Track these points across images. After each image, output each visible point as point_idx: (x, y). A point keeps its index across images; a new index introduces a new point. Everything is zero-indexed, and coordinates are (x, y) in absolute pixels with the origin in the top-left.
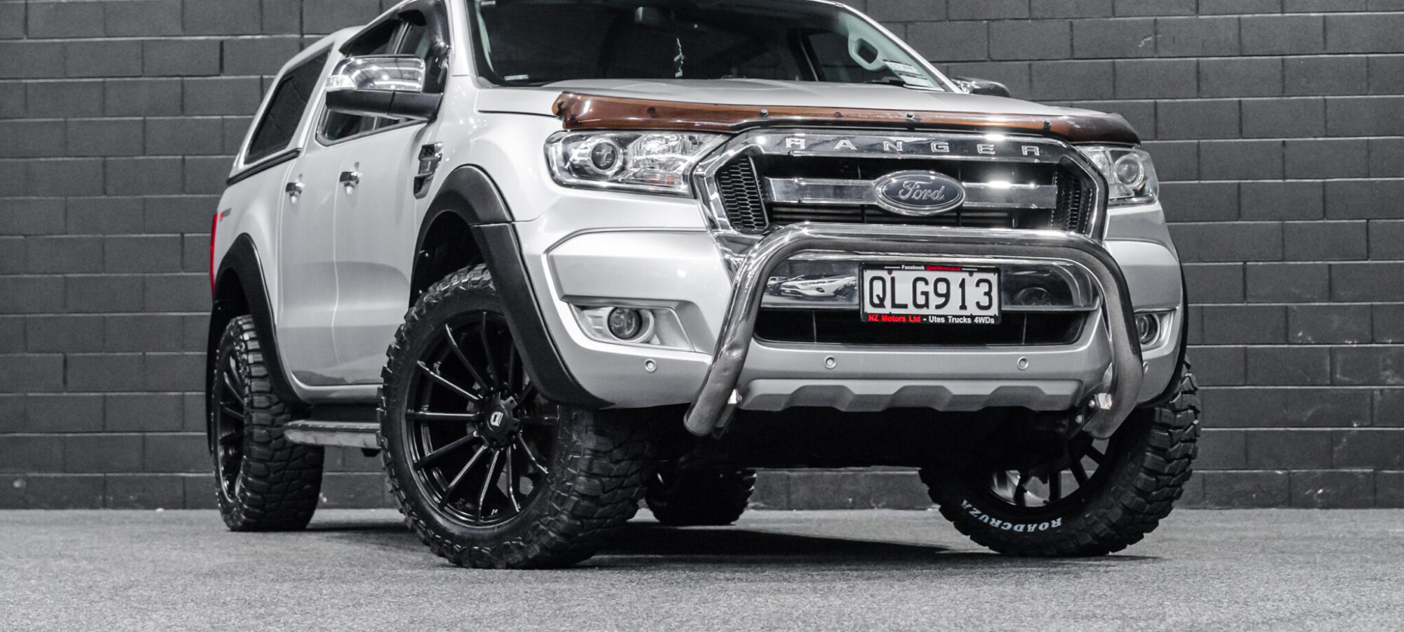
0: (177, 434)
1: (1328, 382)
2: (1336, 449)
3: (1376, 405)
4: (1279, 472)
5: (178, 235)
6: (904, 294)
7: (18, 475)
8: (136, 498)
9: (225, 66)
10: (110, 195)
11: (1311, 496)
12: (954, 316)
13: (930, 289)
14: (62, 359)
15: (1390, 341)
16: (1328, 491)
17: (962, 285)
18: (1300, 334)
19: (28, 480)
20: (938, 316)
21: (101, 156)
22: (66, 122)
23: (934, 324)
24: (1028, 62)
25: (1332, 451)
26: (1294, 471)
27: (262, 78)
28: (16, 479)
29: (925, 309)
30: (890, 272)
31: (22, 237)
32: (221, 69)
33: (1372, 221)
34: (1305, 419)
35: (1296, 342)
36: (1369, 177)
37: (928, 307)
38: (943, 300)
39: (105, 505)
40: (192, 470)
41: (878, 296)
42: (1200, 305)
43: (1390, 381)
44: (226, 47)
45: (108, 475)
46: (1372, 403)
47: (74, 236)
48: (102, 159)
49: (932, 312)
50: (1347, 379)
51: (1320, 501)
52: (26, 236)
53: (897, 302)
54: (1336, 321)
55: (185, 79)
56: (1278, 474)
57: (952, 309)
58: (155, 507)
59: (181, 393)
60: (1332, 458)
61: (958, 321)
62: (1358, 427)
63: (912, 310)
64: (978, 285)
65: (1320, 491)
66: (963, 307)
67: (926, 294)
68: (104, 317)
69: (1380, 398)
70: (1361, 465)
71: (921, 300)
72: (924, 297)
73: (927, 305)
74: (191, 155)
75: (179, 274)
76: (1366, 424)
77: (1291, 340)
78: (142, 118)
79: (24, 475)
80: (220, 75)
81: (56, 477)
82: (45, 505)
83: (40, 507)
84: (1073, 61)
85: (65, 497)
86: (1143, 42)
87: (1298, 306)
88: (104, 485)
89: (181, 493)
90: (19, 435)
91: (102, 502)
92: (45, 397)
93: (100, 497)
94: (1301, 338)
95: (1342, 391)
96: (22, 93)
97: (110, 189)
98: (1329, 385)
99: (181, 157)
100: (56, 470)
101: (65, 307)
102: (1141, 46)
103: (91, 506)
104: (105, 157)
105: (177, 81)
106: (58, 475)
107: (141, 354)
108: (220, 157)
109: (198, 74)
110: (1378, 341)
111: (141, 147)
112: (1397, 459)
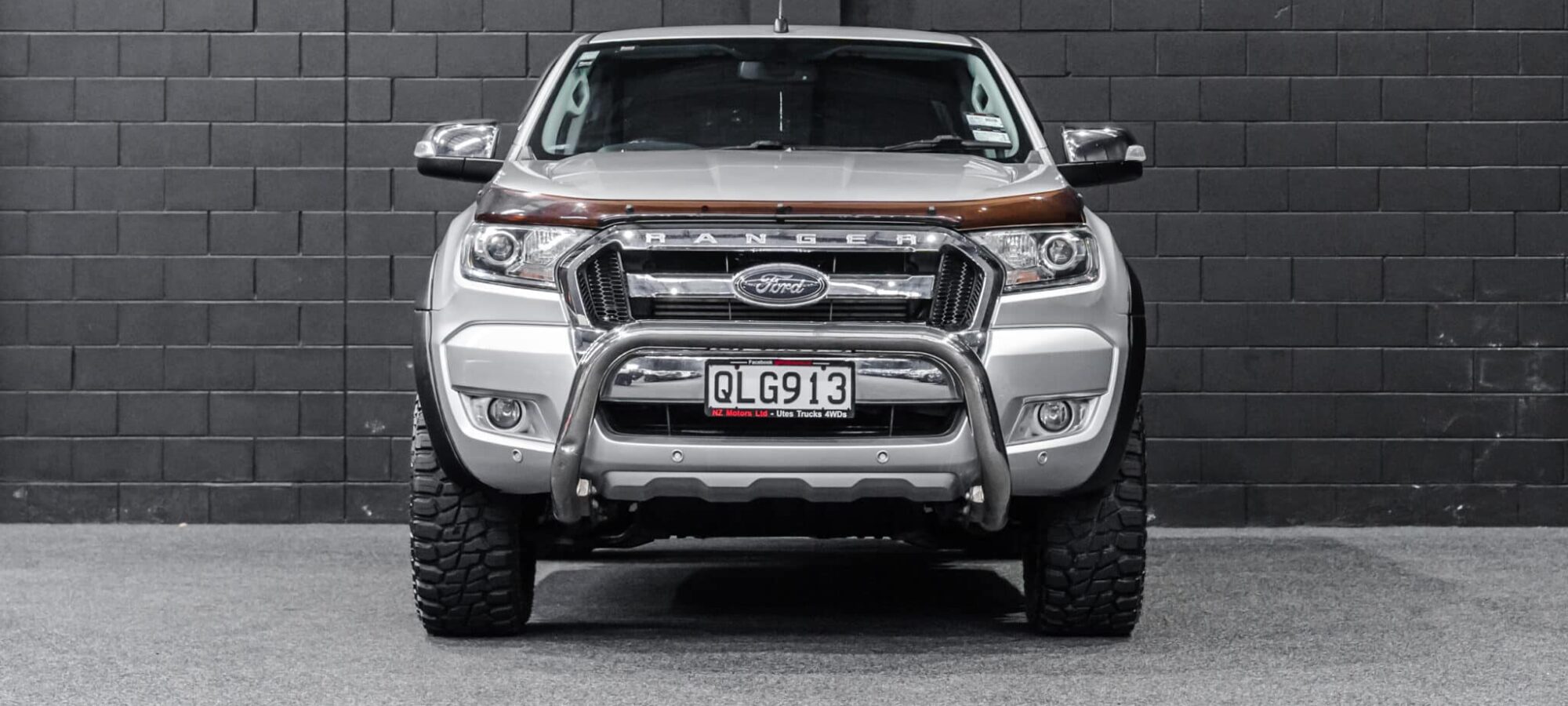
0: (202, 438)
1: (1471, 389)
2: (1477, 461)
3: (1520, 413)
4: (1417, 487)
5: (205, 212)
6: (751, 389)
7: (19, 484)
8: (155, 511)
9: (259, 21)
10: (126, 166)
11: (1450, 513)
12: (803, 411)
13: (779, 383)
14: (69, 354)
15: (1537, 344)
16: (1469, 507)
17: (814, 379)
18: (1442, 336)
19: (27, 488)
20: (786, 410)
21: (114, 121)
22: (75, 81)
23: (782, 419)
24: (1153, 33)
25: (1473, 464)
26: (1432, 485)
27: (301, 35)
28: (17, 488)
29: (773, 403)
30: (737, 366)
31: (23, 213)
32: (255, 25)
33: (1519, 213)
34: (1445, 429)
35: (1437, 344)
37: (776, 402)
38: (792, 394)
39: (119, 519)
40: (218, 480)
41: (724, 391)
42: (1336, 303)
43: (1535, 388)
45: (122, 484)
46: (1516, 412)
47: (84, 212)
48: (117, 124)
49: (781, 407)
50: (1488, 385)
51: (1459, 518)
52: (27, 211)
53: (744, 397)
54: (1479, 323)
55: (212, 34)
56: (1415, 489)
57: (802, 403)
58: (176, 521)
59: (207, 392)
60: (1473, 471)
61: (807, 415)
62: (1501, 438)
63: (759, 405)
64: (830, 378)
65: (1460, 507)
66: (814, 401)
67: (774, 389)
68: (118, 305)
69: (1524, 406)
70: (1504, 480)
71: (769, 395)
72: (772, 391)
73: (775, 399)
74: (219, 122)
75: (205, 257)
76: (1510, 435)
77: (1431, 343)
78: (163, 79)
79: (26, 484)
80: (253, 31)
81: (62, 487)
82: (49, 518)
83: (45, 522)
84: (1202, 32)
85: (73, 509)
86: (1279, 13)
87: (1440, 305)
88: (117, 495)
89: (206, 505)
90: (21, 438)
91: (115, 515)
92: (49, 395)
93: (114, 510)
94: (1441, 340)
95: (1483, 399)
96: (24, 47)
97: (125, 159)
98: (1469, 392)
99: (207, 124)
100: (63, 479)
101: (73, 292)
102: (1276, 17)
103: (104, 519)
104: (120, 122)
105: (203, 36)
106: (66, 484)
107: (161, 347)
108: (254, 124)
109: (227, 29)
110: (1524, 344)
111: (162, 112)
112: (1542, 472)
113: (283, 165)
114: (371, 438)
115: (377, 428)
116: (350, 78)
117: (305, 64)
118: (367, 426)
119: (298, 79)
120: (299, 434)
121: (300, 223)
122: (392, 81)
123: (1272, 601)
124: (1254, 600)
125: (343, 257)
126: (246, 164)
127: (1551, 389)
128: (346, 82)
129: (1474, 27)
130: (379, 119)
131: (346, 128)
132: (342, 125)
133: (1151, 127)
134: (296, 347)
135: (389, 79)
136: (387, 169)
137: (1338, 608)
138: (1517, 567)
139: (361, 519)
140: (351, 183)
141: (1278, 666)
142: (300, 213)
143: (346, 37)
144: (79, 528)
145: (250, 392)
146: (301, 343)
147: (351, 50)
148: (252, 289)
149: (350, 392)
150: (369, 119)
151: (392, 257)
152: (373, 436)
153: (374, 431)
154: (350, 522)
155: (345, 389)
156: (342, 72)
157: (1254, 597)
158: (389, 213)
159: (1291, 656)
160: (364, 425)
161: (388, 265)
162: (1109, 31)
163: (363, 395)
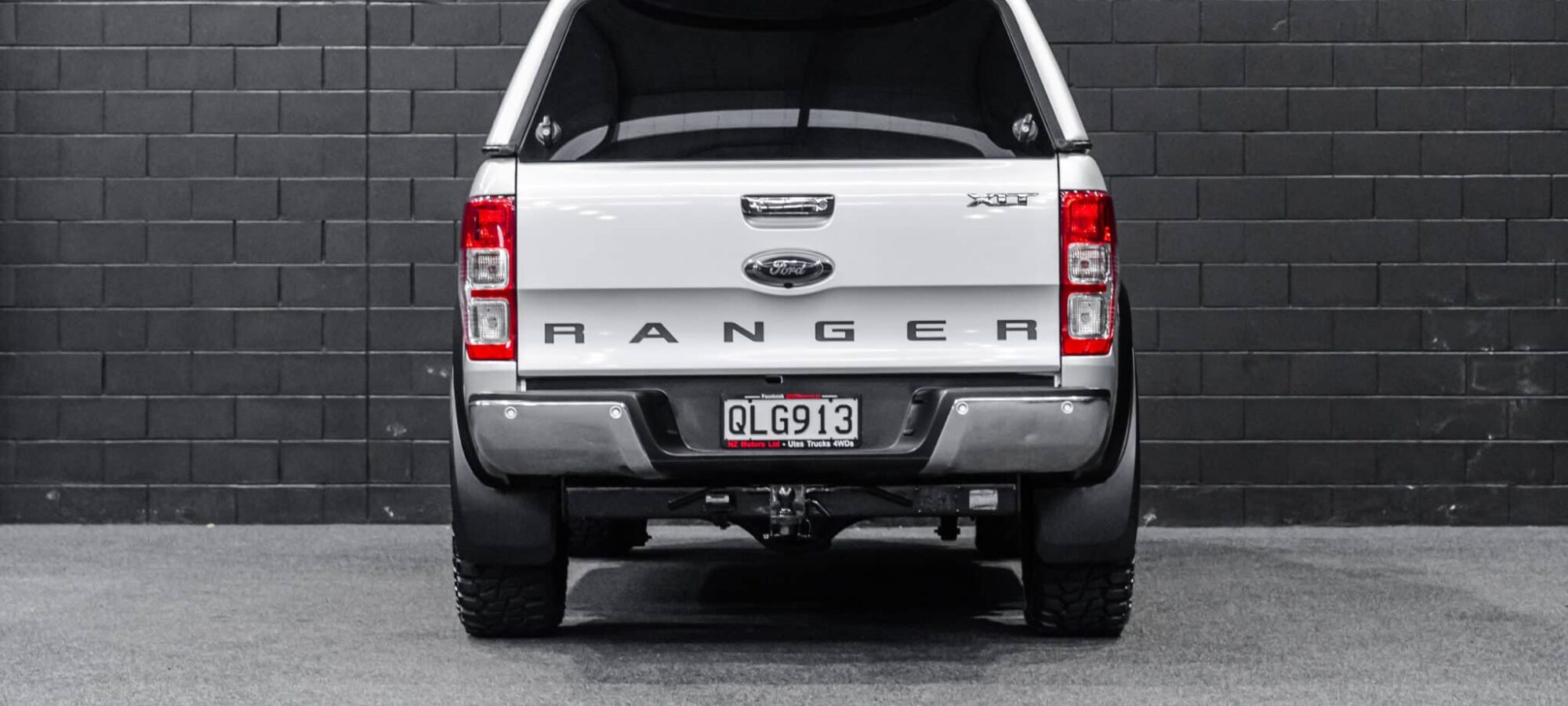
0: (228, 441)
1: (1463, 391)
2: (1470, 462)
3: (1511, 415)
4: (1411, 487)
5: (231, 222)
7: (52, 486)
8: (183, 511)
9: (283, 35)
10: (154, 177)
11: (1443, 512)
14: (100, 360)
15: (1528, 348)
16: (1461, 507)
18: (1435, 340)
19: (61, 490)
21: (143, 133)
22: (104, 94)
24: (1155, 45)
25: (1465, 466)
26: (1426, 486)
27: (323, 49)
28: (49, 490)
31: (54, 222)
32: (279, 39)
33: (1511, 220)
34: (1438, 431)
35: (1430, 348)
36: (1509, 173)
39: (148, 520)
40: (245, 481)
42: (1332, 308)
43: (1526, 391)
44: (283, 13)
45: (152, 486)
46: (1508, 414)
47: (114, 222)
48: (145, 136)
50: (1483, 388)
51: (1452, 517)
52: (59, 221)
54: (1473, 327)
55: (238, 48)
56: (1409, 490)
58: (205, 522)
59: (233, 397)
60: (1465, 472)
62: (1493, 439)
65: (1453, 507)
68: (147, 312)
69: (1516, 409)
70: (1496, 481)
74: (244, 133)
75: (231, 265)
76: (1502, 436)
77: (1425, 347)
78: (190, 92)
79: (58, 486)
80: (277, 45)
81: (94, 489)
82: (81, 519)
83: (76, 522)
84: (1202, 44)
85: (104, 511)
86: (1277, 25)
87: (1433, 311)
88: (146, 497)
89: (233, 506)
90: (53, 441)
91: (145, 516)
92: (81, 400)
93: (144, 511)
94: (1435, 344)
95: (1475, 402)
96: (55, 62)
97: (153, 170)
98: (1463, 395)
99: (233, 135)
100: (94, 481)
101: (103, 300)
102: (1274, 29)
103: (134, 520)
104: (148, 134)
105: (229, 50)
106: (97, 486)
107: (188, 353)
108: (277, 136)
109: (252, 43)
110: (1516, 348)
111: (189, 123)
112: (1533, 473)
113: (306, 175)
114: (392, 441)
115: (399, 431)
116: (371, 91)
117: (327, 78)
118: (389, 429)
119: (320, 92)
120: (323, 437)
121: (323, 232)
122: (413, 93)
123: (1249, 610)
124: (1232, 609)
125: (363, 265)
126: (270, 173)
127: (1541, 392)
128: (368, 95)
129: (1468, 38)
130: (401, 130)
131: (367, 139)
132: (363, 136)
133: (1151, 138)
134: (320, 353)
135: (409, 92)
136: (408, 179)
137: (1311, 618)
138: (1495, 572)
139: (383, 520)
140: (372, 192)
141: (1239, 681)
142: (323, 222)
143: (367, 52)
144: (110, 528)
145: (275, 397)
146: (324, 349)
147: (372, 64)
148: (276, 295)
149: (372, 397)
150: (389, 130)
151: (412, 265)
152: (395, 439)
153: (395, 435)
154: (372, 523)
155: (367, 393)
156: (363, 84)
157: (1233, 606)
158: (409, 222)
159: (1254, 671)
160: (385, 428)
161: (408, 275)
162: (1110, 43)
163: (385, 400)
